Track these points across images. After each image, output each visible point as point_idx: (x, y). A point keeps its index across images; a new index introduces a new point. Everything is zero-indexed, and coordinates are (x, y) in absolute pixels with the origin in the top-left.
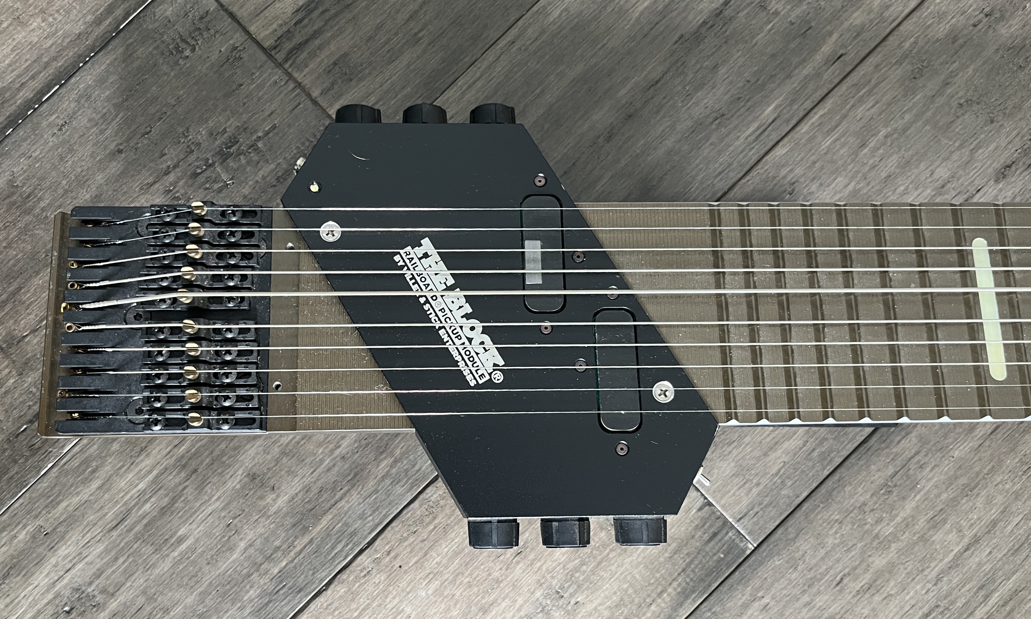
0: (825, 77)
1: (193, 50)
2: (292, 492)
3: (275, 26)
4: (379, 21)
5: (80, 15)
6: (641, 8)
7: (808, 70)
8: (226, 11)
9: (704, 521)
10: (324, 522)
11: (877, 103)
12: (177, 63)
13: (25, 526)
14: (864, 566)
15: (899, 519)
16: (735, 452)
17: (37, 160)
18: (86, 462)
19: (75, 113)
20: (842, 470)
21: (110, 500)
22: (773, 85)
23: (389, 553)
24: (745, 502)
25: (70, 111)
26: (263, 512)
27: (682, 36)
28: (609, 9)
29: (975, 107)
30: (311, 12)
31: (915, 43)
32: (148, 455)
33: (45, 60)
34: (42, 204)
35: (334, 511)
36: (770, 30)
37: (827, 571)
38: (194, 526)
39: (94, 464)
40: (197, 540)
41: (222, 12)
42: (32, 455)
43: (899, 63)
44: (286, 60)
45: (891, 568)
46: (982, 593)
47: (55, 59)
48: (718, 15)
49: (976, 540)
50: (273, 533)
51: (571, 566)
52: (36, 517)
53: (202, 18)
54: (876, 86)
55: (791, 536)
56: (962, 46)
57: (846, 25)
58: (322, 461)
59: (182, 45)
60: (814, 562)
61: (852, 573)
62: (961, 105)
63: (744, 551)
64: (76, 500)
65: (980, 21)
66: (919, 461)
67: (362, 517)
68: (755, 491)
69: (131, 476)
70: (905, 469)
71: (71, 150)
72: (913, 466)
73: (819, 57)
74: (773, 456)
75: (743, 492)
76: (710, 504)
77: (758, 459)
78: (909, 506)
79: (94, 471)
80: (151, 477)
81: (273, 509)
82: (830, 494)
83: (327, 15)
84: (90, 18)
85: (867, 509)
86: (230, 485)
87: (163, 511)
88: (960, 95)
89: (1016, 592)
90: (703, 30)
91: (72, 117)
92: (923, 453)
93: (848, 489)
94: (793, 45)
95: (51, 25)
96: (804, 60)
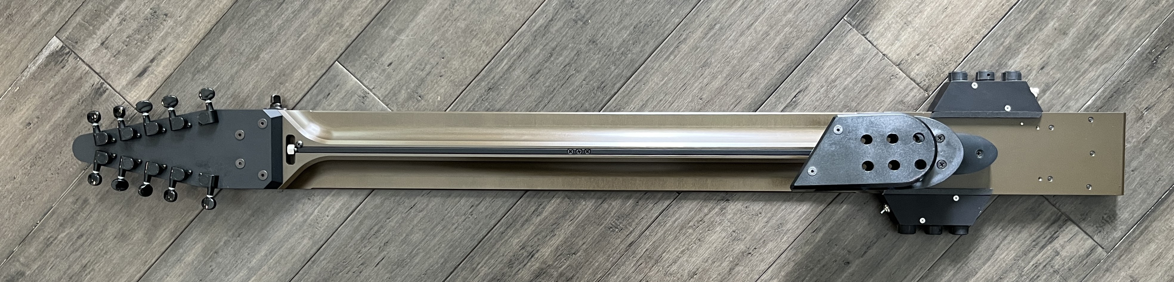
0: (820, 222)
1: (1103, 217)
2: (1047, 28)
3: (1067, 230)
4: (1020, 235)
5: (1154, 230)
6: (904, 247)
7: (829, 225)
8: (1089, 236)
9: (866, 28)
10: (1032, 16)
11: (797, 213)
12: (1110, 211)
13: (1163, 6)
14: (796, 14)
15: (782, 35)
16: (854, 58)
17: (1169, 165)
18: (1139, 35)
19: (1154, 187)
20: (807, 54)
21: (1127, 19)
23: (1003, 5)
24: (848, 37)
25: (1156, 187)
26: (1059, 19)
28: (918, 246)
30: (1051, 237)
31: (781, 239)
32: (1112, 40)
33: (1169, 209)
34: (1165, 146)
35: (1028, 21)
36: (846, 241)
37: (812, 10)
38: (1090, 11)
39: (1135, 34)
40: (1088, 5)
41: (1091, 235)
42: (1161, 37)
44: (1061, 216)
45: (785, 13)
46: (745, 5)
47: (1165, 210)
48: (869, 247)
49: (749, 28)
50: (1054, 10)
51: (923, 5)
52: (1158, 10)
54: (797, 220)
55: (828, 24)
56: (761, 239)
57: (812, 246)
58: (1035, 42)
59: (1108, 219)
60: (818, 14)
61: (801, 10)
63: (848, 16)
64: (1142, 19)
65: (753, 251)
66: (774, 59)
67: (1016, 19)
68: (844, 42)
69: (1119, 30)
70: (780, 56)
71: (1154, 170)
72: (777, 58)
73: (824, 231)
74: (837, 58)
75: (850, 41)
76: (864, 35)
77: (843, 56)
78: (778, 39)
79: (1135, 31)
80: (1110, 30)
81: (1055, 20)
82: (812, 43)
84: (1150, 229)
85: (796, 38)
86: (1075, 29)
87: (1103, 16)
88: (761, 218)
89: (730, 7)
91: (1155, 185)
92: (772, 63)
93: (804, 46)
94: (835, 235)
95: (1167, 224)
96: (830, 229)
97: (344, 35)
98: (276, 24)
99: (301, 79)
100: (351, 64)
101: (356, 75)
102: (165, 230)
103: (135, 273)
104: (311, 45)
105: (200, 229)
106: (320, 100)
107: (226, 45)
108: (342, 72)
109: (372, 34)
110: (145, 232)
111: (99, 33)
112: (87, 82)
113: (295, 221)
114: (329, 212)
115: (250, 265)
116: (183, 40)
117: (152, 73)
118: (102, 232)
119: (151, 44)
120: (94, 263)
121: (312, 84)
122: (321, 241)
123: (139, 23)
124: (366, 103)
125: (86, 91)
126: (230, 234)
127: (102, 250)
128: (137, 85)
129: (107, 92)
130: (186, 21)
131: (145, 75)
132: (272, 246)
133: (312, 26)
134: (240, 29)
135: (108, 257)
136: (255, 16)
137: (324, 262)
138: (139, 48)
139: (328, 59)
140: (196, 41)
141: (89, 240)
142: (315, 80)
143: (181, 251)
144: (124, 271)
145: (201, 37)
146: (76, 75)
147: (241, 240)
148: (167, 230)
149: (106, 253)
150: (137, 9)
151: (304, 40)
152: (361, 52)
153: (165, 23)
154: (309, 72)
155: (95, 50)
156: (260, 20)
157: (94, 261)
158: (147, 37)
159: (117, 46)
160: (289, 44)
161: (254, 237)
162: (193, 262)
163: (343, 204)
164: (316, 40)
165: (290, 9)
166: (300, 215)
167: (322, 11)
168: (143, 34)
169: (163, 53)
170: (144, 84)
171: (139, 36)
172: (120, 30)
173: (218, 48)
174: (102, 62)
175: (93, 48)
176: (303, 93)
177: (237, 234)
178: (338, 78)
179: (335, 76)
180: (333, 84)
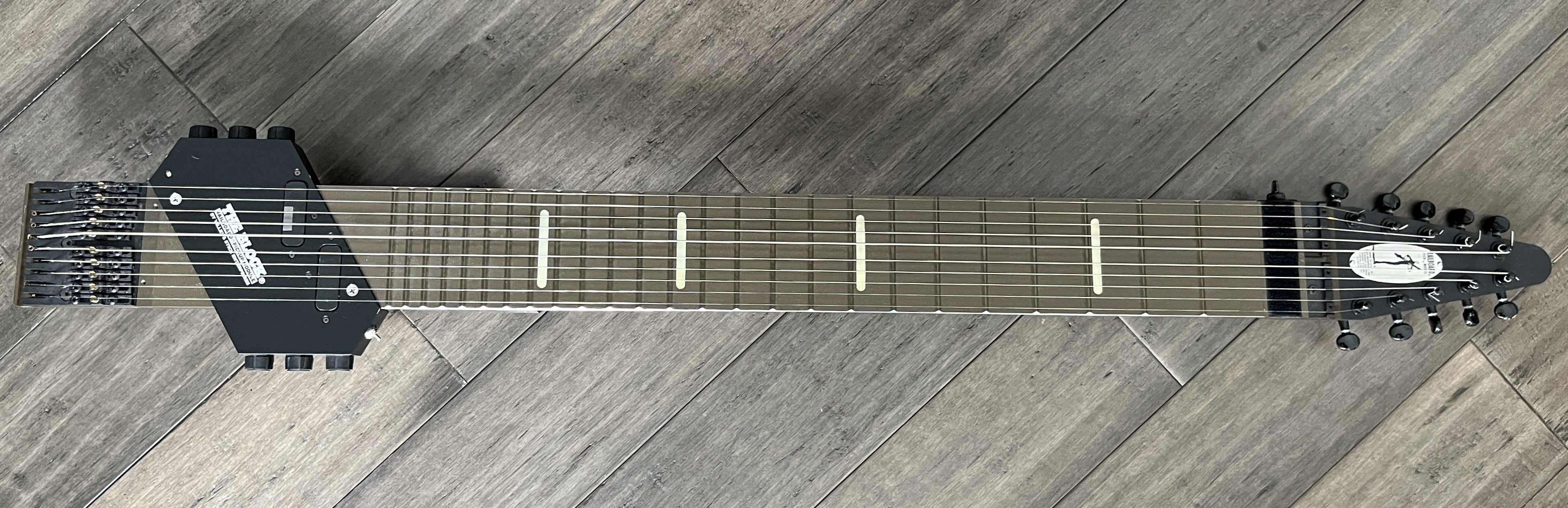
0: (523, 99)
1: (127, 72)
2: (185, 344)
3: (179, 58)
5: (56, 49)
6: (408, 54)
7: (511, 95)
8: (149, 48)
9: (438, 366)
10: (205, 362)
11: (554, 116)
12: (117, 80)
13: (21, 361)
14: (532, 395)
15: (555, 368)
16: (457, 326)
17: (29, 138)
18: (59, 323)
19: (53, 109)
20: (523, 338)
21: (73, 346)
22: (489, 104)
23: (244, 381)
24: (462, 356)
25: (50, 108)
26: (168, 355)
27: (434, 72)
28: (389, 53)
29: (615, 121)
30: (201, 50)
31: (579, 80)
32: (97, 320)
33: (34, 75)
34: (32, 165)
35: (211, 356)
37: (510, 398)
38: (124, 363)
39: (64, 324)
40: (127, 371)
41: (146, 48)
42: (26, 318)
43: (568, 92)
44: (186, 79)
45: (549, 397)
46: (603, 413)
47: (41, 75)
48: (457, 59)
49: (601, 381)
50: (173, 368)
51: (356, 391)
52: (29, 355)
53: (133, 52)
54: (554, 106)
55: (489, 377)
56: (608, 83)
57: (537, 67)
58: (204, 326)
59: (120, 68)
60: (502, 392)
61: (525, 400)
62: (605, 119)
63: (461, 385)
64: (52, 346)
65: (620, 68)
66: (569, 334)
67: (229, 360)
68: (469, 349)
69: (86, 332)
71: (50, 133)
72: (564, 336)
73: (519, 87)
74: (480, 329)
75: (461, 350)
76: (441, 357)
77: (471, 330)
78: (562, 360)
79: (63, 329)
80: (99, 333)
81: (173, 354)
82: (513, 354)
83: (212, 52)
84: (62, 50)
85: (536, 361)
86: (147, 338)
87: (106, 353)
88: (605, 113)
89: (624, 413)
90: (447, 68)
91: (51, 112)
93: (525, 349)
94: (503, 79)
95: (38, 54)
96: (510, 89)
97: (1168, 421)
98: (1262, 445)
99: (1235, 364)
100: (1164, 380)
101: (1157, 364)
104: (1215, 412)
106: (1211, 333)
107: (1337, 422)
108: (1177, 370)
109: (1129, 419)
110: (1477, 170)
111: (1514, 455)
112: (1537, 388)
113: (1261, 168)
114: (1213, 173)
116: (1397, 435)
117: (1445, 392)
119: (1442, 434)
121: (1220, 357)
122: (1229, 134)
123: (1457, 464)
124: (1147, 324)
125: (1540, 376)
126: (1356, 155)
127: (1540, 147)
128: (1469, 377)
129: (1510, 371)
130: (1389, 462)
131: (1455, 390)
132: (1297, 133)
133: (1212, 438)
134: (1315, 443)
135: (1533, 137)
136: (1291, 459)
137: (1226, 103)
138: (1460, 430)
139: (1196, 389)
140: (1378, 431)
142: (1214, 362)
143: (1429, 136)
145: (1371, 437)
146: (1552, 398)
147: (1342, 145)
148: (1447, 167)
150: (1457, 483)
151: (1226, 420)
152: (1148, 396)
153: (1420, 461)
154: (1223, 374)
155: (1522, 432)
156: (1285, 453)
158: (1447, 443)
159: (1491, 434)
160: (1248, 416)
161: (1321, 148)
162: (1413, 120)
163: (1192, 183)
164: (1209, 419)
165: (1241, 465)
167: (1196, 457)
168: (1452, 448)
169: (1426, 418)
170: (1458, 379)
171: (1458, 445)
172: (1484, 457)
173: (1349, 420)
174: (1514, 412)
175: (1524, 434)
176: (1234, 345)
178: (1182, 362)
179: (1186, 365)
180: (1191, 354)
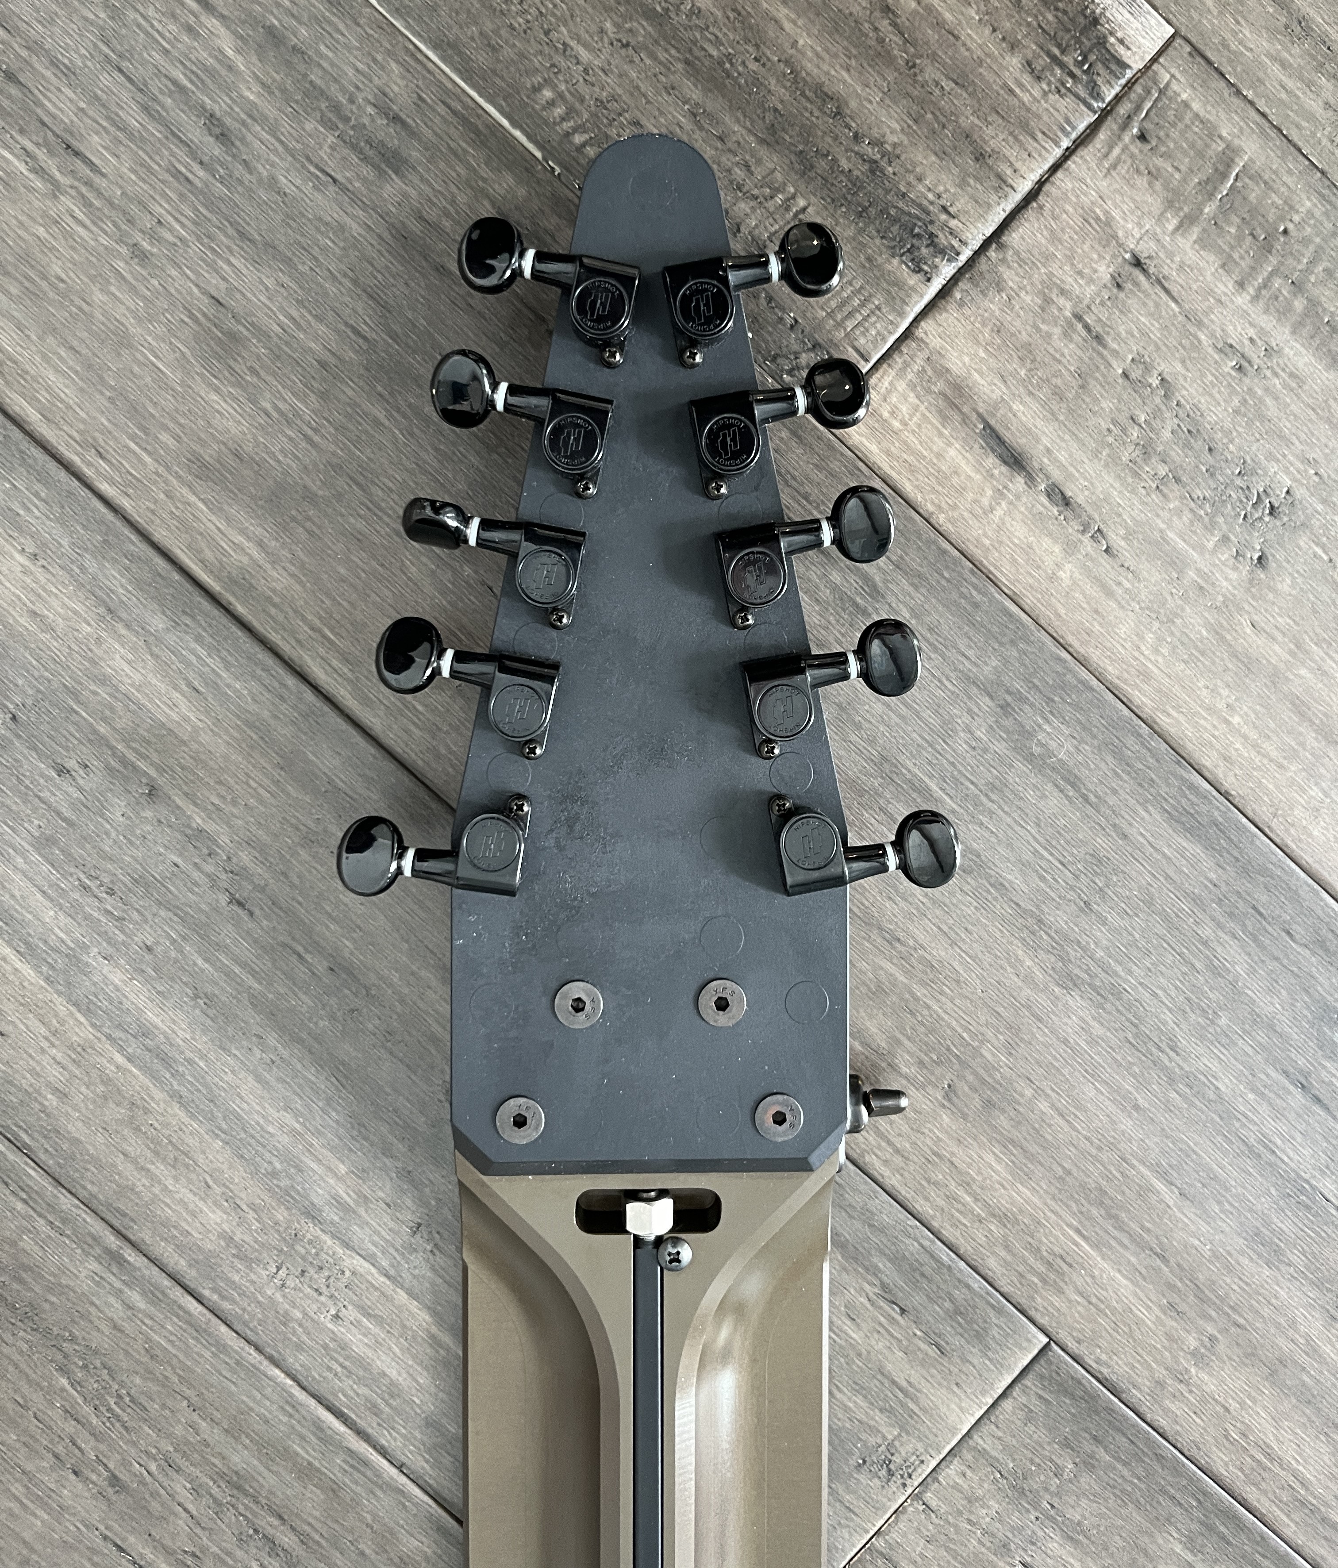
97: (1161, 1373)
98: (1215, 1066)
99: (966, 1185)
100: (1037, 1407)
101: (988, 1428)
102: (261, 545)
103: (43, 396)
104: (1120, 1228)
105: (266, 714)
106: (875, 1271)
107: (1125, 836)
108: (1001, 1366)
109: (1163, 1491)
110: (248, 447)
111: (1186, 244)
112: (962, 184)
113: (313, 1165)
114: (356, 1324)
115: (92, 958)
116: (1150, 637)
117: (999, 494)
118: (243, 235)
119: (1133, 491)
120: (89, 195)
121: (948, 1233)
122: (214, 1290)
123: (1227, 433)
124: (863, 1478)
125: (920, 180)
126: (245, 858)
127: (153, 237)
128: (945, 419)
129: (913, 280)
130: (1235, 655)
131: (991, 461)
132: (189, 1061)
133: (1204, 1228)
134: (1196, 900)
135: (120, 265)
136: (1252, 971)
137: (116, 1310)
138: (1116, 431)
139: (1056, 1300)
140: (1143, 699)
141: (201, 173)
142: (965, 1247)
144: (50, 340)
145: (1164, 721)
146: (990, 131)
147: (216, 910)
148: (255, 553)
149: (140, 255)
150: (1286, 426)
151: (1144, 1191)
152: (1088, 1446)
153: (1225, 555)
154: (1003, 1219)
155: (1108, 223)
156: (1235, 991)
157: (99, 194)
158: (1162, 470)
159: (1122, 330)
160: (1126, 1124)
161: (229, 974)
163: (393, 1391)
164: (1143, 1246)
165: (1282, 1127)
166: (341, 1190)
167: (1266, 1271)
168: (1177, 454)
169: (1088, 548)
170: (952, 452)
171: (1166, 434)
172: (1197, 346)
173: (1112, 800)
174: (1048, 258)
175: (1116, 214)
176: (904, 1193)
177: (245, 891)
178: (974, 1353)
179: (979, 1337)
180: (947, 1329)
